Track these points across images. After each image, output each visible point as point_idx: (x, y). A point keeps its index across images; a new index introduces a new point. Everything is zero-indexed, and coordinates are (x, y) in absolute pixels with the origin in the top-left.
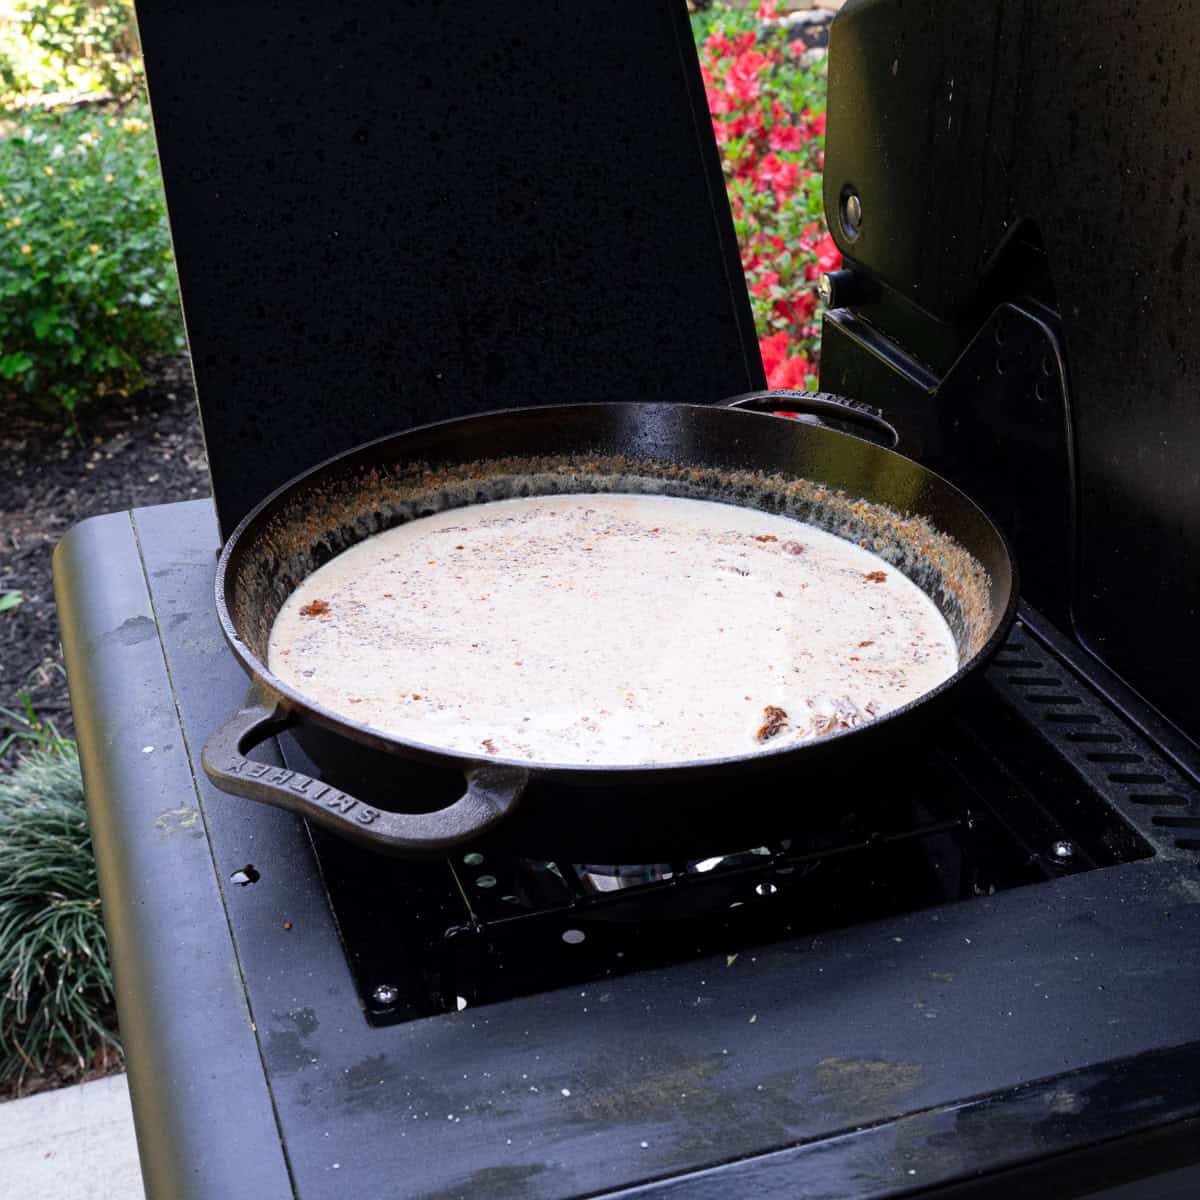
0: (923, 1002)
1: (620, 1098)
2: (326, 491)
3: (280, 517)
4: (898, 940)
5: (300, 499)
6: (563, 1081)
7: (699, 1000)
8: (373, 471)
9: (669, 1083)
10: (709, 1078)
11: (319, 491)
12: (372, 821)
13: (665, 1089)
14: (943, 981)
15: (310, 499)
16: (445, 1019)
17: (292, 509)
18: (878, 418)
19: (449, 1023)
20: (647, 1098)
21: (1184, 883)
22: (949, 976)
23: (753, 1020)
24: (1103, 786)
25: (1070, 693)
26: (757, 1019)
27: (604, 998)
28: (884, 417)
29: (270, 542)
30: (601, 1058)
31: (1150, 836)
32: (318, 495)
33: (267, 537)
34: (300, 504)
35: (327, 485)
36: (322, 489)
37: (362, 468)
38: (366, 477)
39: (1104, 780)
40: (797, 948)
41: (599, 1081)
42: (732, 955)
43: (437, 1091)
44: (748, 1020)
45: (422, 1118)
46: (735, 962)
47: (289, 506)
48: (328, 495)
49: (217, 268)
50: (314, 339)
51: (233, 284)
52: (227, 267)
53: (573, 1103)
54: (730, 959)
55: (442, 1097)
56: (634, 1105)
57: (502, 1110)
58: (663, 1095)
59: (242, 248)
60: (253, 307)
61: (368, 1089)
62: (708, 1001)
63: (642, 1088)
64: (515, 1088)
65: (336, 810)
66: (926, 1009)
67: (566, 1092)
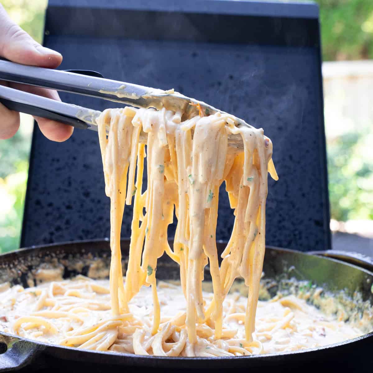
2: (58, 256)
3: (24, 260)
8: (90, 254)
11: (54, 255)
15: (47, 257)
17: (34, 258)
29: (13, 269)
32: (52, 257)
33: (12, 266)
34: (39, 257)
35: (59, 253)
36: (56, 254)
37: (83, 251)
38: (85, 256)
47: (32, 257)
48: (59, 259)
49: (53, 160)
50: (93, 201)
51: (58, 169)
52: (58, 160)
59: (68, 153)
60: (66, 181)
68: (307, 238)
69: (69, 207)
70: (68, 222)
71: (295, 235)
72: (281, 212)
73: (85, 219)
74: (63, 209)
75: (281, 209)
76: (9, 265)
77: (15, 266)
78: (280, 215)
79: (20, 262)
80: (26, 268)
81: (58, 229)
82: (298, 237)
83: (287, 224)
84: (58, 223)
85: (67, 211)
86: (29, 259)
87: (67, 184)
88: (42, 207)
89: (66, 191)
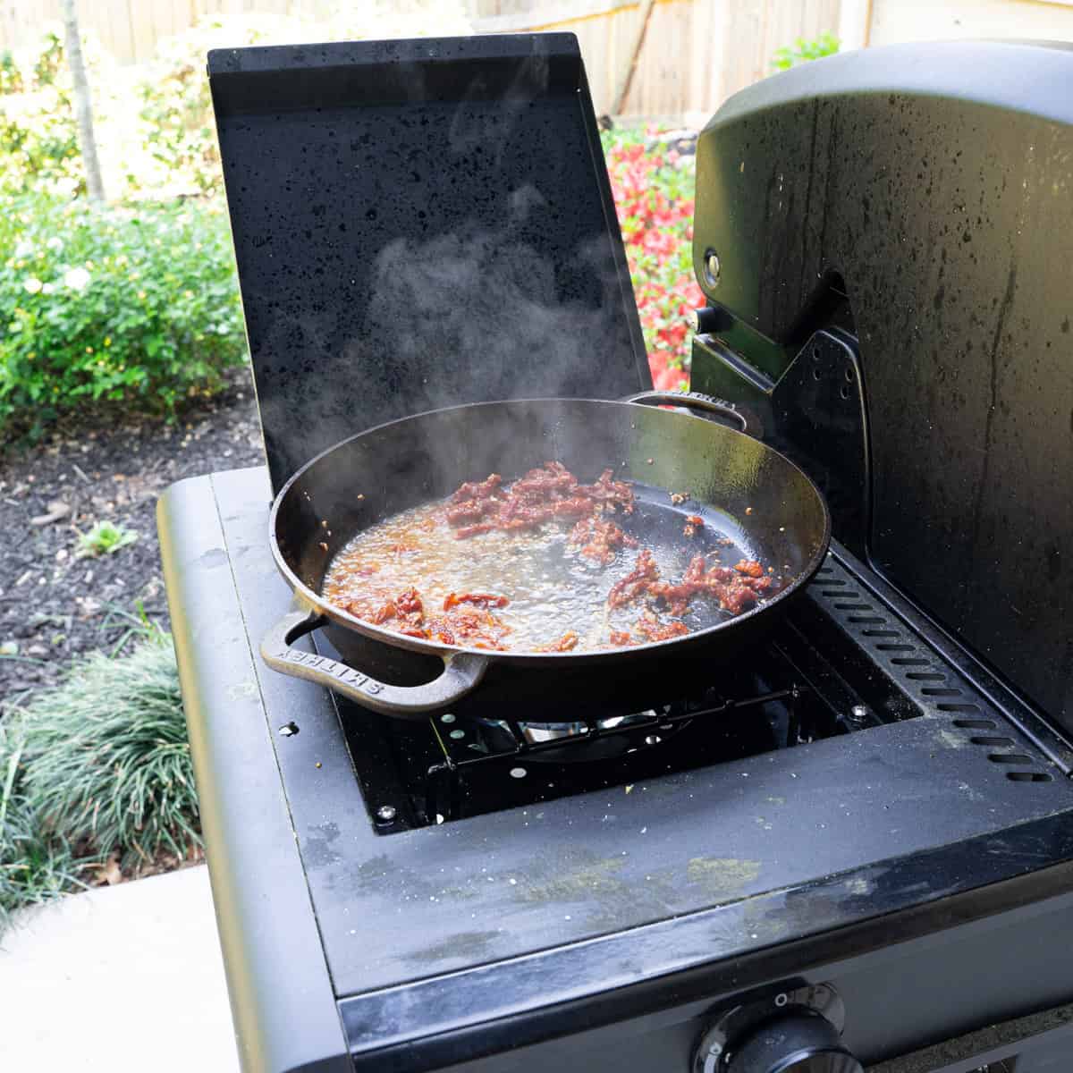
0: (763, 818)
1: (551, 886)
4: (745, 775)
6: (511, 873)
7: (606, 816)
9: (586, 875)
10: (613, 872)
12: (378, 692)
13: (582, 879)
14: (776, 804)
16: (428, 830)
18: (732, 411)
19: (430, 834)
20: (569, 886)
21: (943, 734)
22: (780, 800)
23: (644, 831)
24: (888, 667)
25: (864, 603)
26: (647, 831)
27: (539, 816)
28: (736, 410)
30: (538, 858)
31: (920, 702)
39: (888, 663)
41: (536, 873)
42: (629, 786)
43: (423, 880)
44: (640, 831)
45: (413, 899)
46: (631, 791)
53: (518, 888)
54: (628, 789)
55: (427, 884)
56: (561, 890)
57: (468, 893)
58: (581, 883)
59: (288, 292)
60: (296, 333)
61: (375, 879)
62: (613, 818)
63: (566, 878)
64: (477, 878)
65: (352, 685)
66: (765, 823)
67: (513, 881)
87: (297, 337)
88: (273, 375)
89: (298, 346)
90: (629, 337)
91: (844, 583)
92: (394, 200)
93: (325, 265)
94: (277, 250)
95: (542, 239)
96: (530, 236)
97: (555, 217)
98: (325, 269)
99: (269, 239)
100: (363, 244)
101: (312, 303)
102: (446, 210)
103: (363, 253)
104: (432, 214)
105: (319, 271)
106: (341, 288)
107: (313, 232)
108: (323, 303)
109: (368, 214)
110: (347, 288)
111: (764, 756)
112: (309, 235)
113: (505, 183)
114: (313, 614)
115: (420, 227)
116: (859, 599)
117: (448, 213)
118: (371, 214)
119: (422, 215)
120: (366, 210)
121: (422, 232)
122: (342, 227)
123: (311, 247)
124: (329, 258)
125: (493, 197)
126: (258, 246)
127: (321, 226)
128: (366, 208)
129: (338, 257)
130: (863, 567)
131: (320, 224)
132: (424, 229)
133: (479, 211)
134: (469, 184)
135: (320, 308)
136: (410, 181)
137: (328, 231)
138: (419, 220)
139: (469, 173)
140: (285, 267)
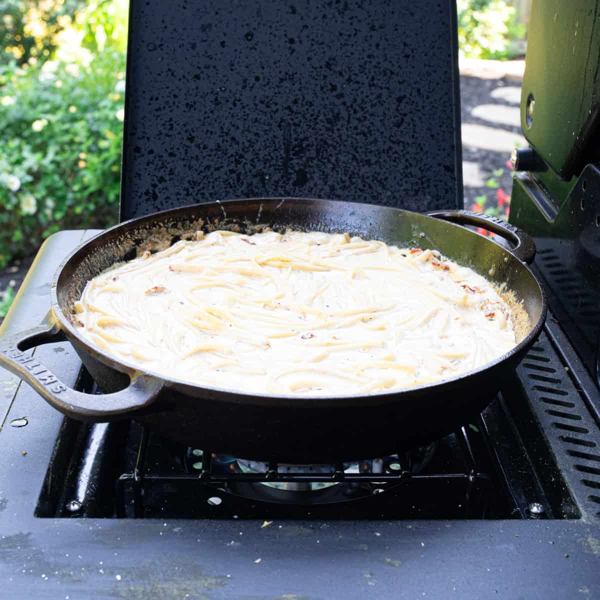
0: (371, 574)
1: (149, 588)
2: (166, 226)
3: (130, 234)
4: (378, 534)
5: (148, 227)
6: (120, 570)
7: (233, 542)
8: (200, 220)
9: (184, 586)
10: (209, 589)
11: (162, 225)
12: (59, 392)
13: (178, 589)
14: (393, 565)
15: (154, 228)
16: (78, 521)
17: (141, 231)
18: (513, 232)
19: (78, 524)
20: (164, 592)
21: (589, 540)
22: (397, 563)
23: (258, 561)
24: (568, 472)
25: (576, 414)
26: (261, 561)
27: (176, 530)
28: (516, 232)
29: (119, 246)
30: (153, 563)
31: (582, 507)
32: (160, 227)
33: (118, 243)
34: (146, 229)
35: (167, 222)
36: (164, 224)
37: (193, 217)
38: (195, 222)
39: (570, 467)
40: (311, 526)
41: (143, 575)
42: (268, 521)
43: (46, 560)
44: (254, 561)
45: (27, 573)
46: (268, 526)
47: (139, 229)
48: (167, 228)
49: (151, 99)
50: (198, 146)
51: (158, 110)
52: (157, 99)
53: (119, 584)
54: (266, 523)
55: (48, 564)
56: (155, 594)
57: (76, 579)
58: (176, 592)
59: (168, 90)
60: (167, 124)
61: (8, 550)
62: (238, 544)
63: (165, 586)
64: (91, 568)
65: (42, 382)
66: (370, 579)
67: (119, 577)
68: (435, 186)
69: (171, 155)
70: (171, 172)
71: (423, 183)
72: (408, 156)
73: (190, 168)
74: (166, 156)
75: (408, 153)
76: (115, 243)
77: (121, 243)
78: (407, 160)
79: (126, 237)
80: (134, 243)
81: (162, 180)
82: (425, 185)
83: (414, 170)
84: (161, 173)
85: (169, 159)
86: (136, 232)
87: (169, 127)
88: (143, 155)
89: (168, 136)
90: (453, 165)
91: (566, 394)
92: (270, 27)
93: (202, 72)
94: (165, 56)
95: (392, 73)
96: (381, 70)
97: (407, 56)
98: (202, 76)
99: (161, 45)
100: (237, 60)
101: (186, 102)
102: (313, 40)
103: (236, 66)
104: (301, 42)
105: (197, 77)
106: (212, 92)
107: (198, 45)
108: (195, 103)
109: (247, 36)
110: (217, 93)
111: (405, 523)
112: (194, 46)
113: (369, 24)
114: (54, 328)
115: (288, 52)
116: (572, 409)
117: (313, 42)
118: (249, 36)
119: (292, 41)
120: (246, 32)
121: (289, 55)
122: (223, 44)
123: (194, 56)
124: (207, 67)
125: (355, 34)
126: (150, 50)
127: (206, 41)
128: (246, 30)
129: (214, 67)
130: (591, 384)
131: (204, 39)
132: (291, 53)
133: (341, 44)
134: (336, 21)
135: (192, 106)
136: (287, 13)
137: (209, 45)
138: (288, 45)
139: (339, 11)
140: (170, 70)
